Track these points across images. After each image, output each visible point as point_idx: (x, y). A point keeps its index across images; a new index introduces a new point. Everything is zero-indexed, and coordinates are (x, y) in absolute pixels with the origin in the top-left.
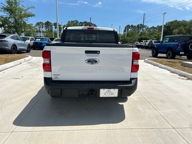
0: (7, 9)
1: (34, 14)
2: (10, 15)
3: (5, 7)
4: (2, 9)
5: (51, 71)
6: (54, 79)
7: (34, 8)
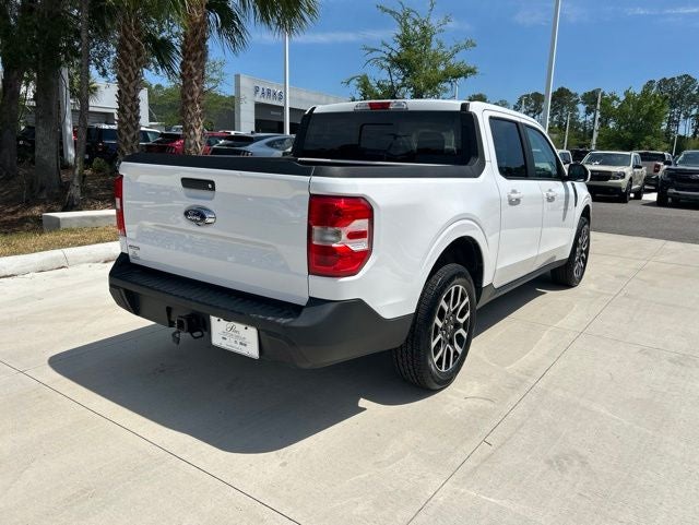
0: (398, 62)
1: (472, 67)
2: (403, 80)
3: (394, 54)
4: (387, 60)
5: (125, 235)
6: (132, 259)
7: (474, 45)
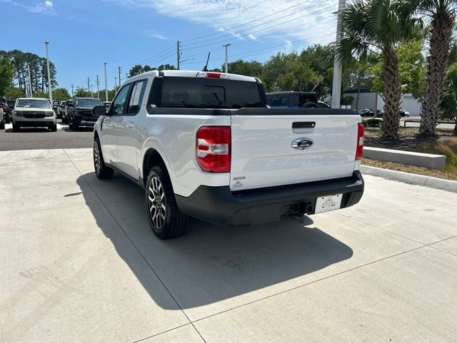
5: (229, 171)
6: (233, 189)
